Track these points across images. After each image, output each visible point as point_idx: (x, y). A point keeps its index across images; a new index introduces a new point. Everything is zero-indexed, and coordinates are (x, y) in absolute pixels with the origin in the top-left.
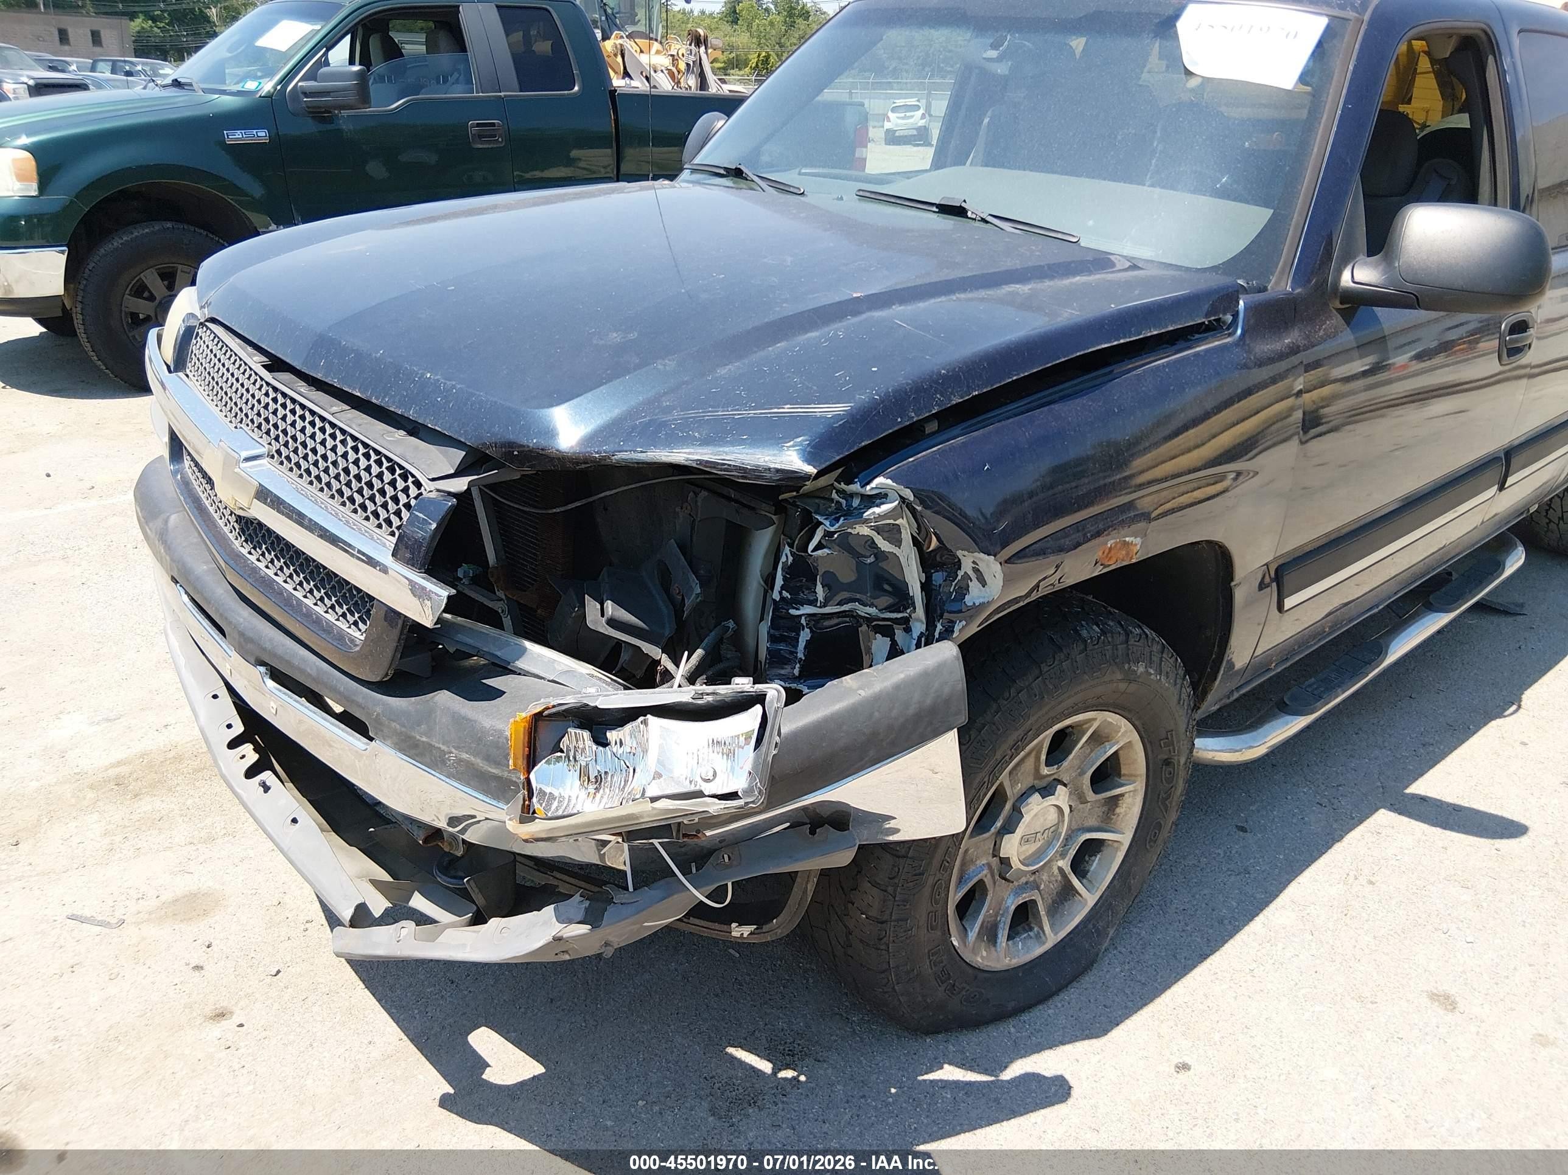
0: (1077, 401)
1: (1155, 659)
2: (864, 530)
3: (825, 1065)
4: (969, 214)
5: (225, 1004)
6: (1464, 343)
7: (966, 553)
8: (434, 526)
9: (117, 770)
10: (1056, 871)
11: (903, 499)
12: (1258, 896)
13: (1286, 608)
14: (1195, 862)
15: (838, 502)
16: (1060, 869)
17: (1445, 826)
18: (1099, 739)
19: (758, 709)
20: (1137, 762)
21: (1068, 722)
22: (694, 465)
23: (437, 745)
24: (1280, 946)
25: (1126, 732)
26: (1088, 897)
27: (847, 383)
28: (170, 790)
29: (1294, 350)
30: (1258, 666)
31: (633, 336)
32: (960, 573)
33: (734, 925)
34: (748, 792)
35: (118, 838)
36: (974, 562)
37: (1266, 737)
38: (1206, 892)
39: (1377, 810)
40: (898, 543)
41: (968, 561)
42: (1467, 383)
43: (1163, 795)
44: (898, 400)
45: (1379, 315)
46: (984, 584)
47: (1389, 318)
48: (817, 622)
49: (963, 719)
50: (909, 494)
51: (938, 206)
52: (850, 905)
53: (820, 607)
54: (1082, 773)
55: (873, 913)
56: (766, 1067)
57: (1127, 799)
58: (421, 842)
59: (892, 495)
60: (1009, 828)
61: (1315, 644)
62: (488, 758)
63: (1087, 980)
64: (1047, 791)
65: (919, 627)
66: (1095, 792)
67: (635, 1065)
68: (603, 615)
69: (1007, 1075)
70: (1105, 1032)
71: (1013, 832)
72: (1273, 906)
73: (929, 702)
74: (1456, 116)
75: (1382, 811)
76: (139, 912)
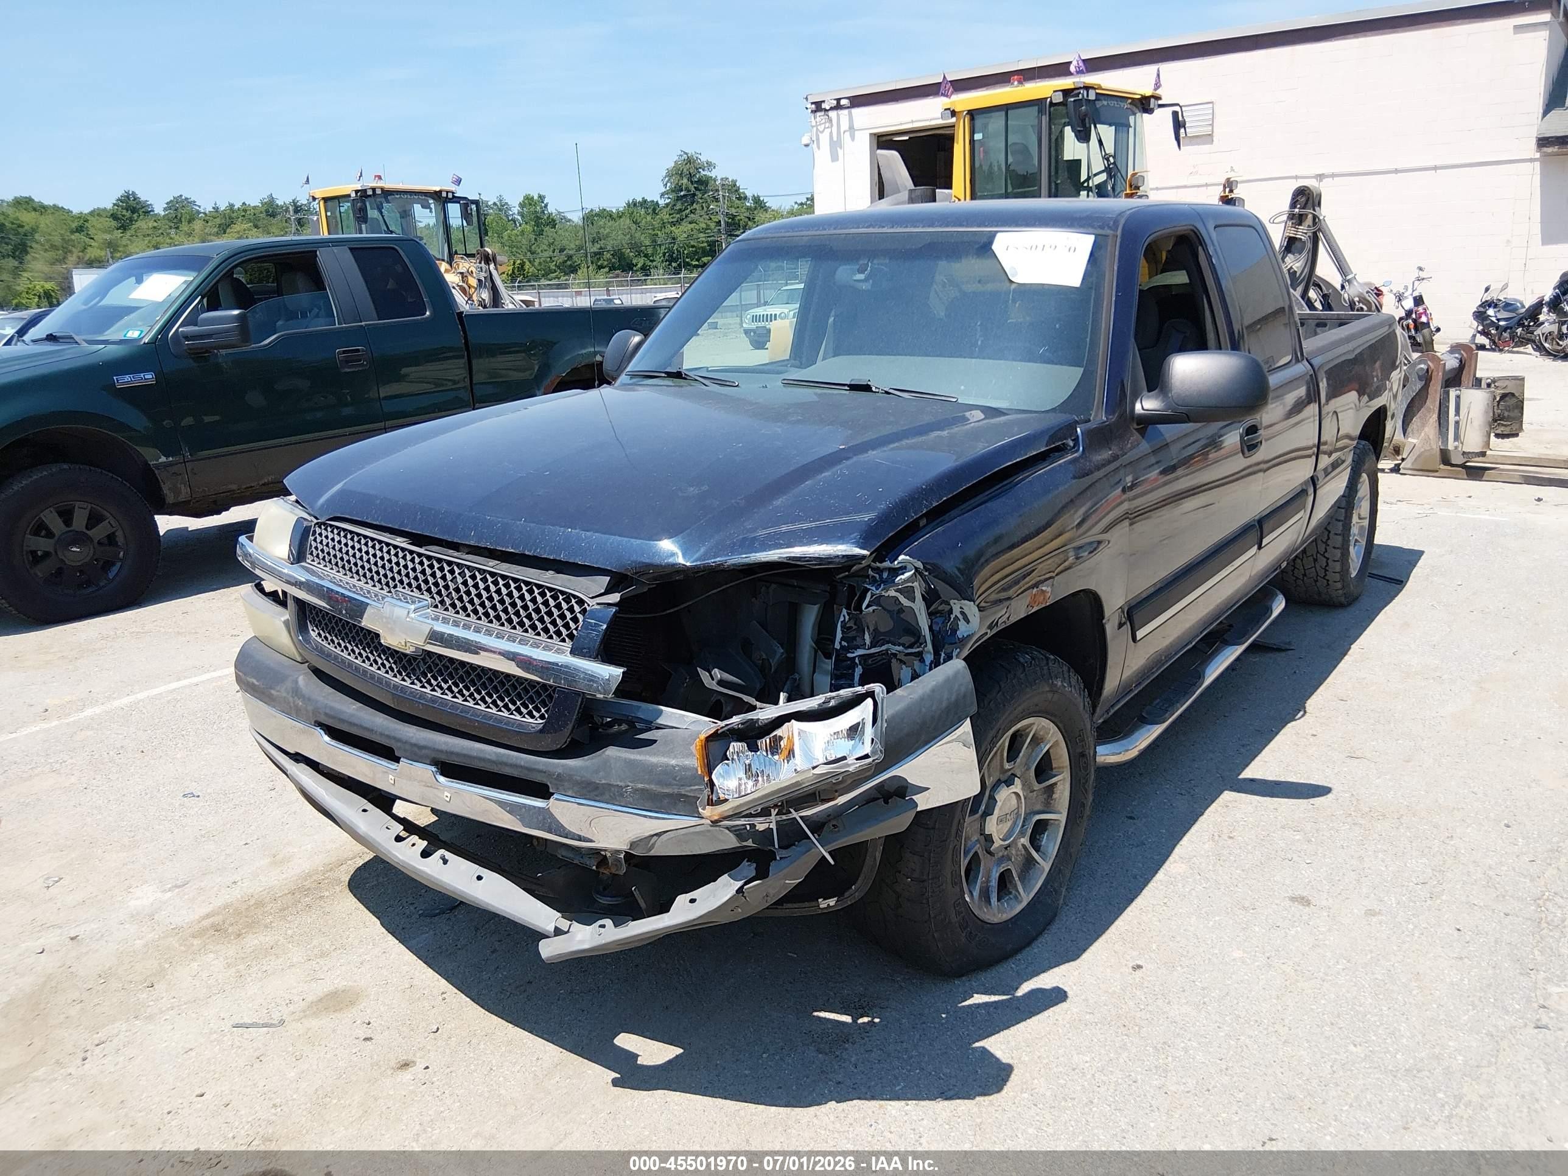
0: (1000, 500)
1: (1066, 676)
2: (892, 593)
3: (889, 1010)
4: (874, 389)
5: (405, 1058)
6: (1199, 455)
7: (956, 601)
8: (605, 626)
9: (211, 920)
10: (1020, 847)
11: (916, 568)
12: (1156, 857)
13: (1138, 639)
14: (1105, 843)
15: (873, 577)
16: (1023, 845)
17: (1272, 795)
18: (1037, 741)
19: (869, 702)
20: (1062, 757)
21: (1019, 726)
22: (785, 561)
23: (615, 783)
24: (1180, 885)
25: (1053, 733)
26: (1045, 866)
27: (867, 500)
28: (266, 927)
29: (1115, 458)
30: (1124, 689)
31: (705, 488)
32: (953, 617)
33: (820, 900)
34: (874, 752)
35: (242, 967)
36: (961, 608)
37: (1137, 741)
38: (1118, 860)
39: (1221, 793)
40: (913, 600)
41: (956, 606)
42: (1200, 486)
43: (1083, 781)
44: (903, 506)
45: (1162, 430)
46: (968, 622)
47: (1169, 431)
48: (865, 661)
49: (974, 709)
50: (919, 565)
51: (849, 386)
52: (897, 874)
53: (869, 649)
54: (1028, 769)
55: (916, 875)
56: (847, 1019)
57: (1059, 787)
58: (594, 868)
59: (909, 566)
60: (988, 812)
61: (1157, 670)
62: (660, 783)
63: (1054, 928)
64: (1009, 782)
65: (929, 658)
66: (1039, 782)
67: (749, 1035)
68: (713, 679)
69: (1020, 993)
70: (1078, 956)
71: (992, 814)
72: (1167, 863)
73: (953, 698)
74: (1159, 276)
75: (1226, 792)
76: (293, 1013)
